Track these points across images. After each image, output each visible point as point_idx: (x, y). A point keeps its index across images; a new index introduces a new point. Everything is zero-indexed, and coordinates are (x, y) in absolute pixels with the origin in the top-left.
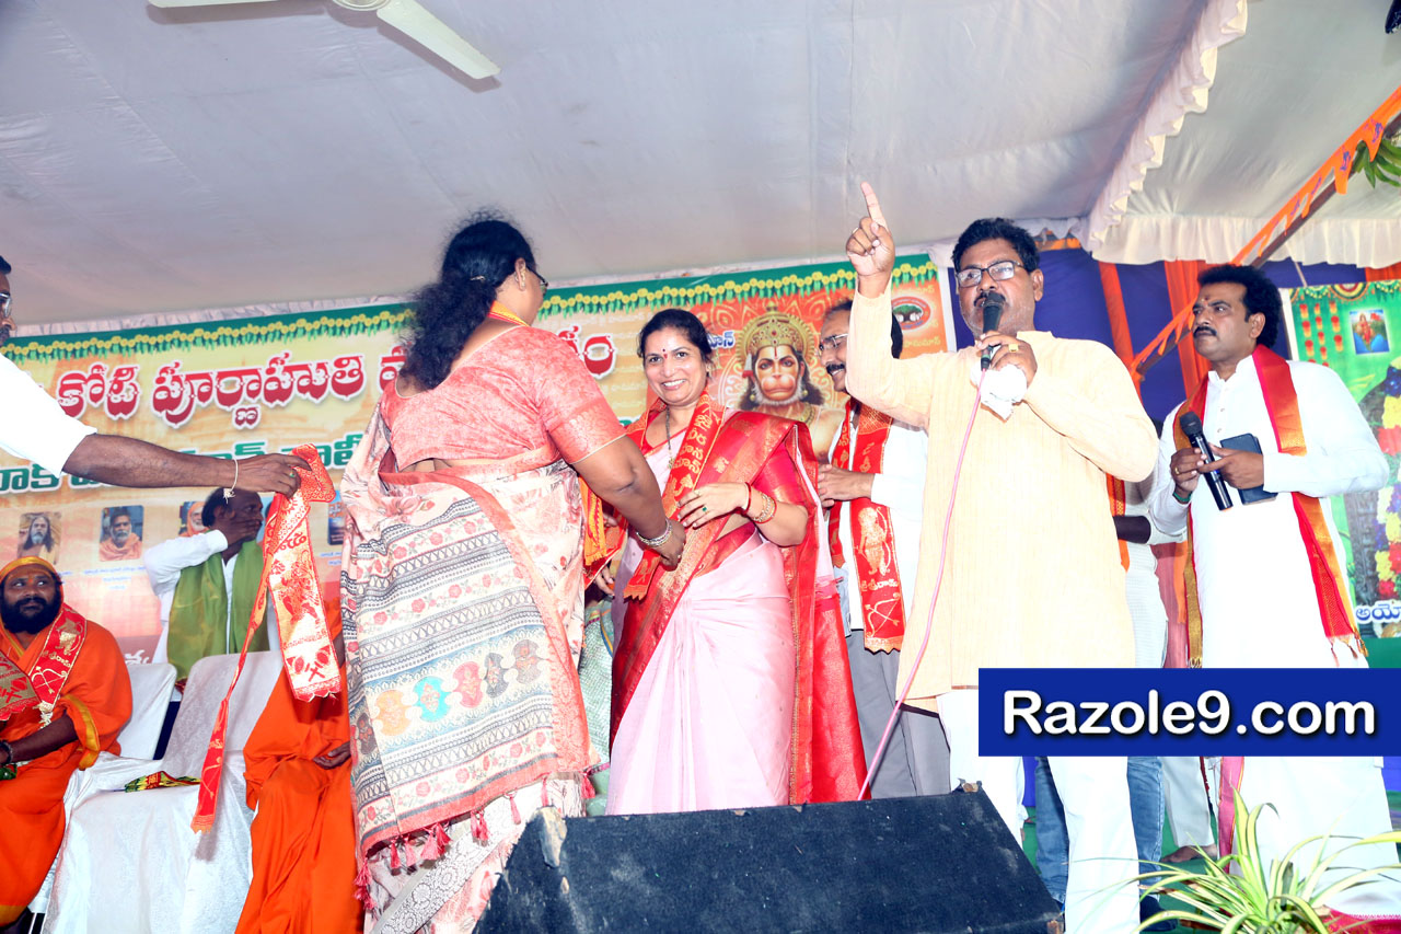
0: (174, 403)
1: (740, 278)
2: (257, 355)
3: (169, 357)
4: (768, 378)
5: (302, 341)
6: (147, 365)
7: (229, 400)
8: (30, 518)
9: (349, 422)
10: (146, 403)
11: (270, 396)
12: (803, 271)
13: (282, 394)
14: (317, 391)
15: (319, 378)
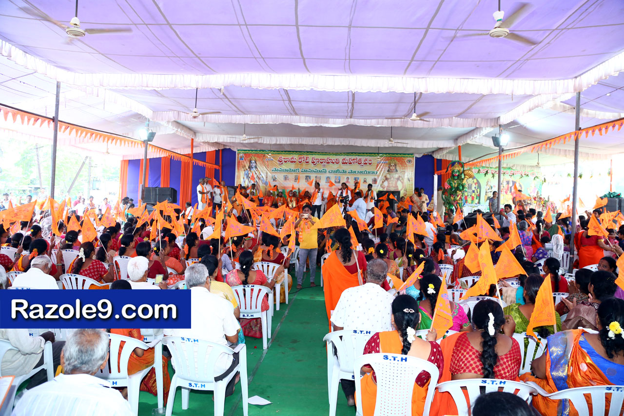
0: (314, 162)
1: (389, 154)
2: (325, 157)
3: (313, 156)
4: (391, 168)
5: (331, 156)
6: (310, 157)
7: (322, 163)
8: (296, 176)
9: (338, 168)
10: (310, 162)
11: (327, 163)
12: (397, 154)
13: (329, 163)
14: (333, 163)
15: (334, 161)
